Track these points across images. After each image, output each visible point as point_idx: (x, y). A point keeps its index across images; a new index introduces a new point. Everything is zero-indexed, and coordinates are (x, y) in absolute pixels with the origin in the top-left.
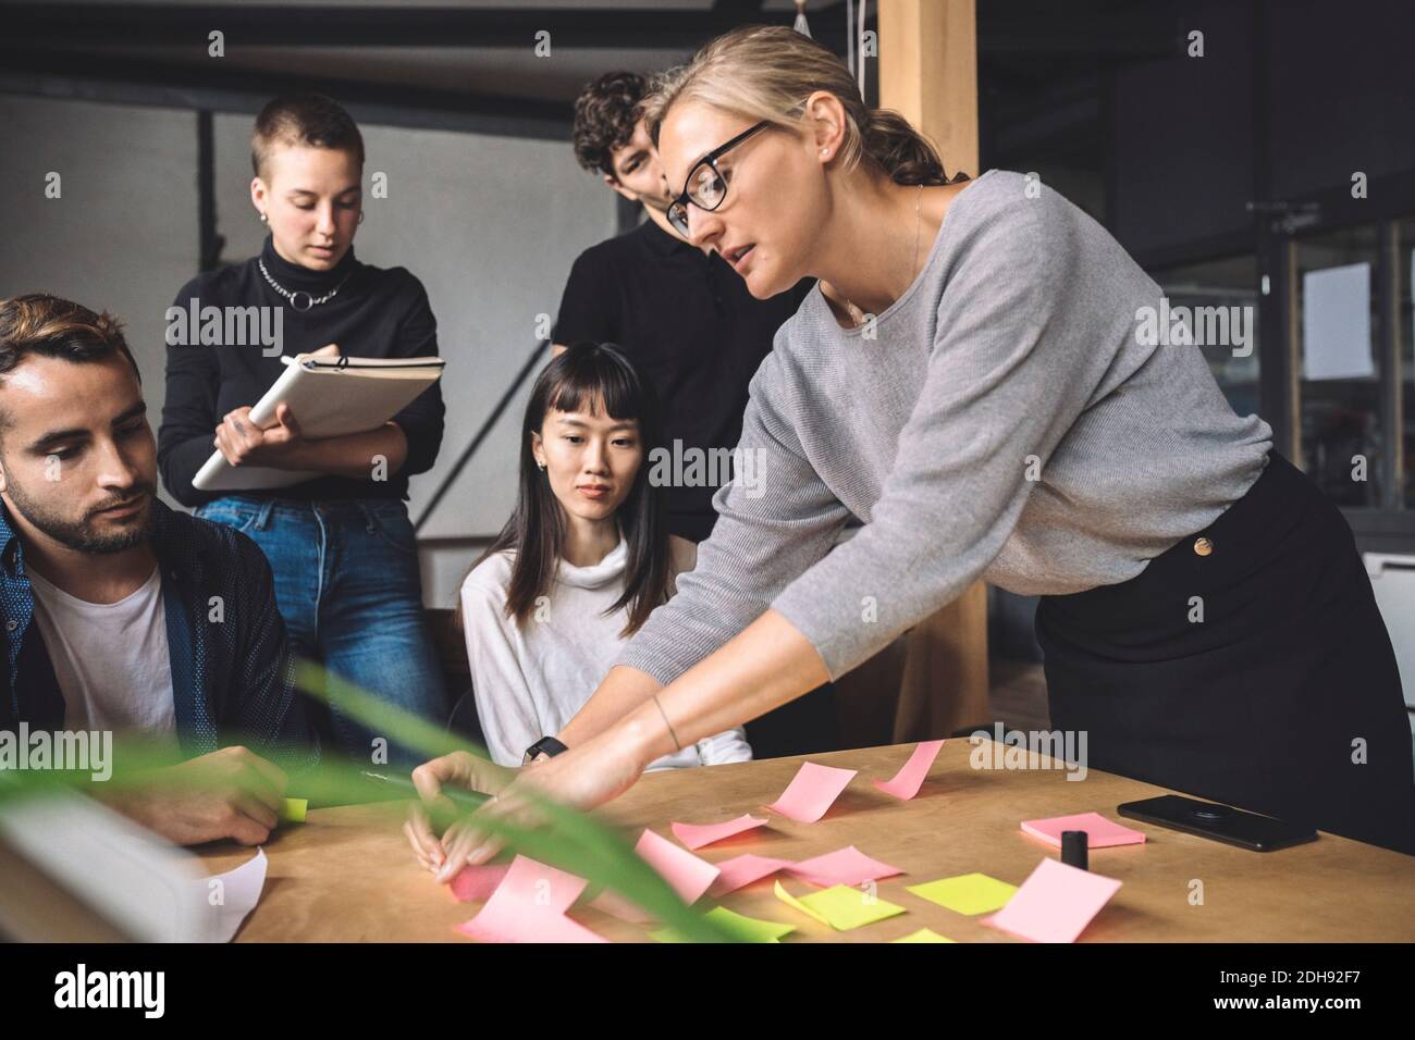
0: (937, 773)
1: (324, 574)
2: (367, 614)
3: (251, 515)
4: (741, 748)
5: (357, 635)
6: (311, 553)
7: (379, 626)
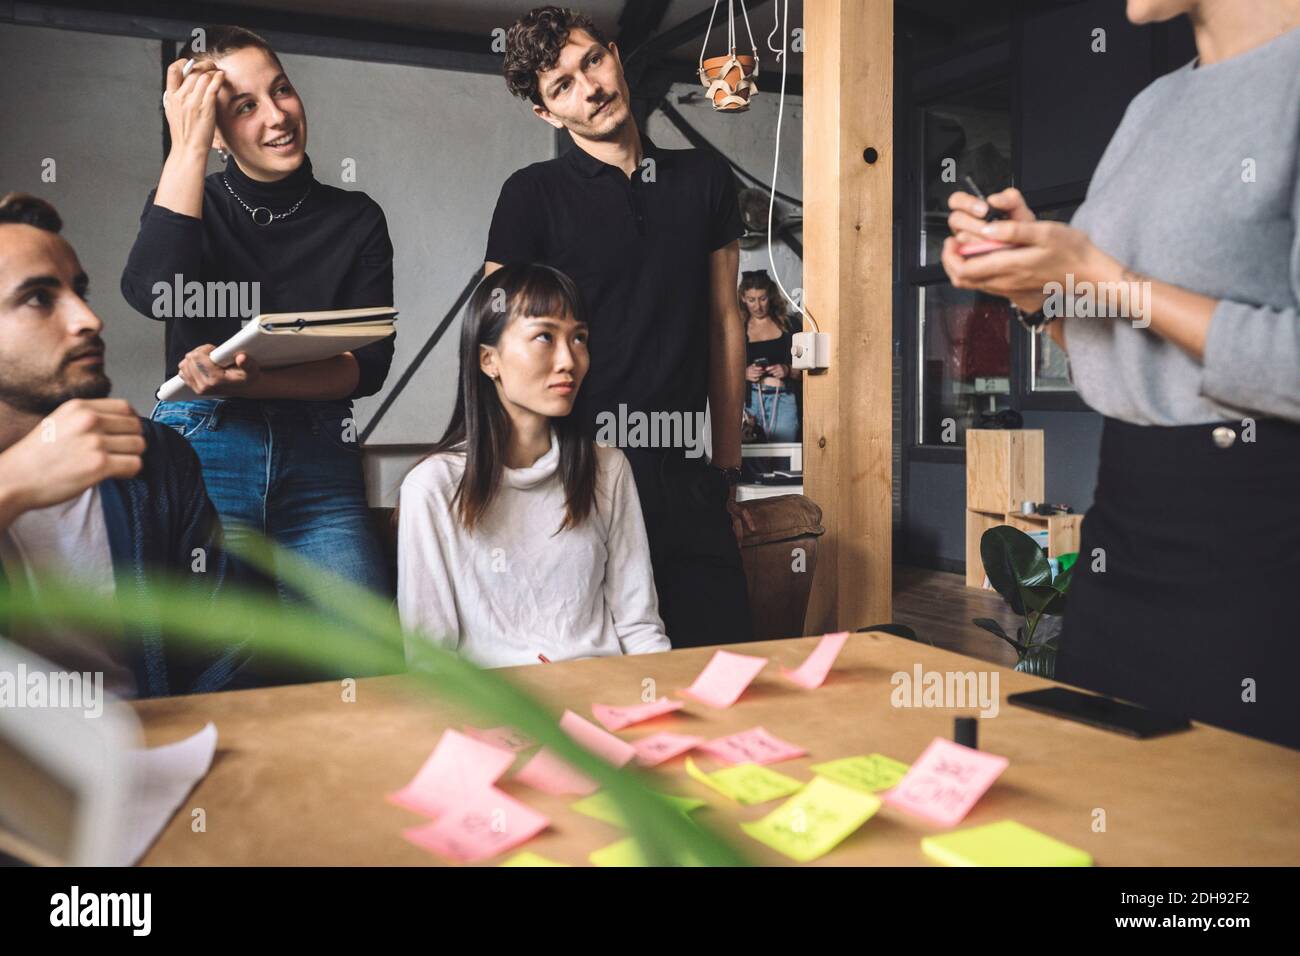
0: (840, 665)
1: (271, 471)
2: (313, 508)
3: (203, 416)
4: (661, 640)
5: (304, 528)
6: (259, 452)
7: (324, 519)
